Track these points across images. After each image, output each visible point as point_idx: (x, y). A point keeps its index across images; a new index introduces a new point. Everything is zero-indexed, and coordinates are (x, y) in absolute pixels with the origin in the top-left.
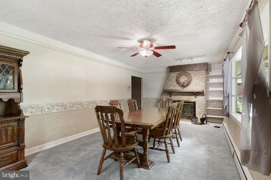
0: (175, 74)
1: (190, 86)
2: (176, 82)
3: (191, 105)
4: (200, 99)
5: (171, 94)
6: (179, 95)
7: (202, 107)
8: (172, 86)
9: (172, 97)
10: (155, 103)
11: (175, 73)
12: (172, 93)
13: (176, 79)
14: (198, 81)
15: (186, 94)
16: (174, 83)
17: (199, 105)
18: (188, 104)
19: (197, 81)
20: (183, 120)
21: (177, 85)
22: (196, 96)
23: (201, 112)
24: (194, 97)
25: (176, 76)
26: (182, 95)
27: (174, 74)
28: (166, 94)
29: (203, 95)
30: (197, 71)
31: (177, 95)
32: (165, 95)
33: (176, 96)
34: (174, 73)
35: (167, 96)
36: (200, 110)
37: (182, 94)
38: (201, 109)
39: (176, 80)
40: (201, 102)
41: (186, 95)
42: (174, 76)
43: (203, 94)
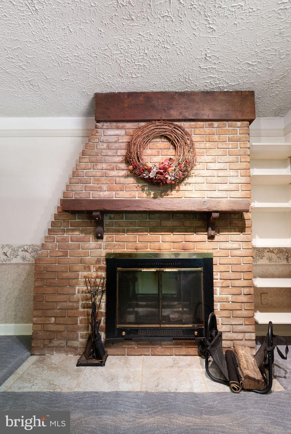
0: (123, 132)
1: (188, 187)
2: (123, 166)
3: (191, 276)
4: (229, 245)
5: (99, 223)
6: (137, 231)
7: (237, 283)
8: (105, 187)
9: (105, 237)
10: (27, 267)
11: (122, 128)
12: (107, 221)
13: (124, 152)
14: (221, 166)
15: (169, 223)
16: (114, 173)
17: (226, 275)
18: (179, 272)
19: (217, 166)
20: (159, 349)
21: (131, 180)
22: (212, 233)
23: (237, 306)
24: (203, 236)
25: (126, 139)
26: (153, 230)
27: (117, 132)
28: (78, 225)
29: (242, 229)
30: (216, 124)
31: (128, 231)
32: (73, 230)
33: (124, 232)
34: (118, 128)
35: (82, 232)
36: (230, 297)
37: (153, 223)
38: (235, 291)
39: (127, 161)
40: (234, 260)
41: (172, 230)
42: (114, 139)
43: (240, 224)
